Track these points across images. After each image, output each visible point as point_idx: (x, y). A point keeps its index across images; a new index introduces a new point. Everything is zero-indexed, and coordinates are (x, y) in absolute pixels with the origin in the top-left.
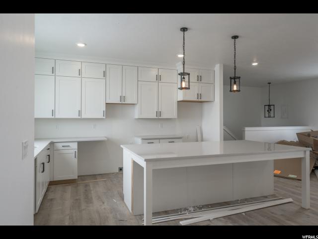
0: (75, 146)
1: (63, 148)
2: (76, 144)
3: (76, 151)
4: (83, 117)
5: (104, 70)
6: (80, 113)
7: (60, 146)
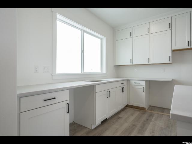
0: (143, 84)
1: (135, 84)
2: (144, 82)
3: (144, 87)
4: (151, 63)
5: (170, 22)
6: (149, 60)
7: (133, 82)
